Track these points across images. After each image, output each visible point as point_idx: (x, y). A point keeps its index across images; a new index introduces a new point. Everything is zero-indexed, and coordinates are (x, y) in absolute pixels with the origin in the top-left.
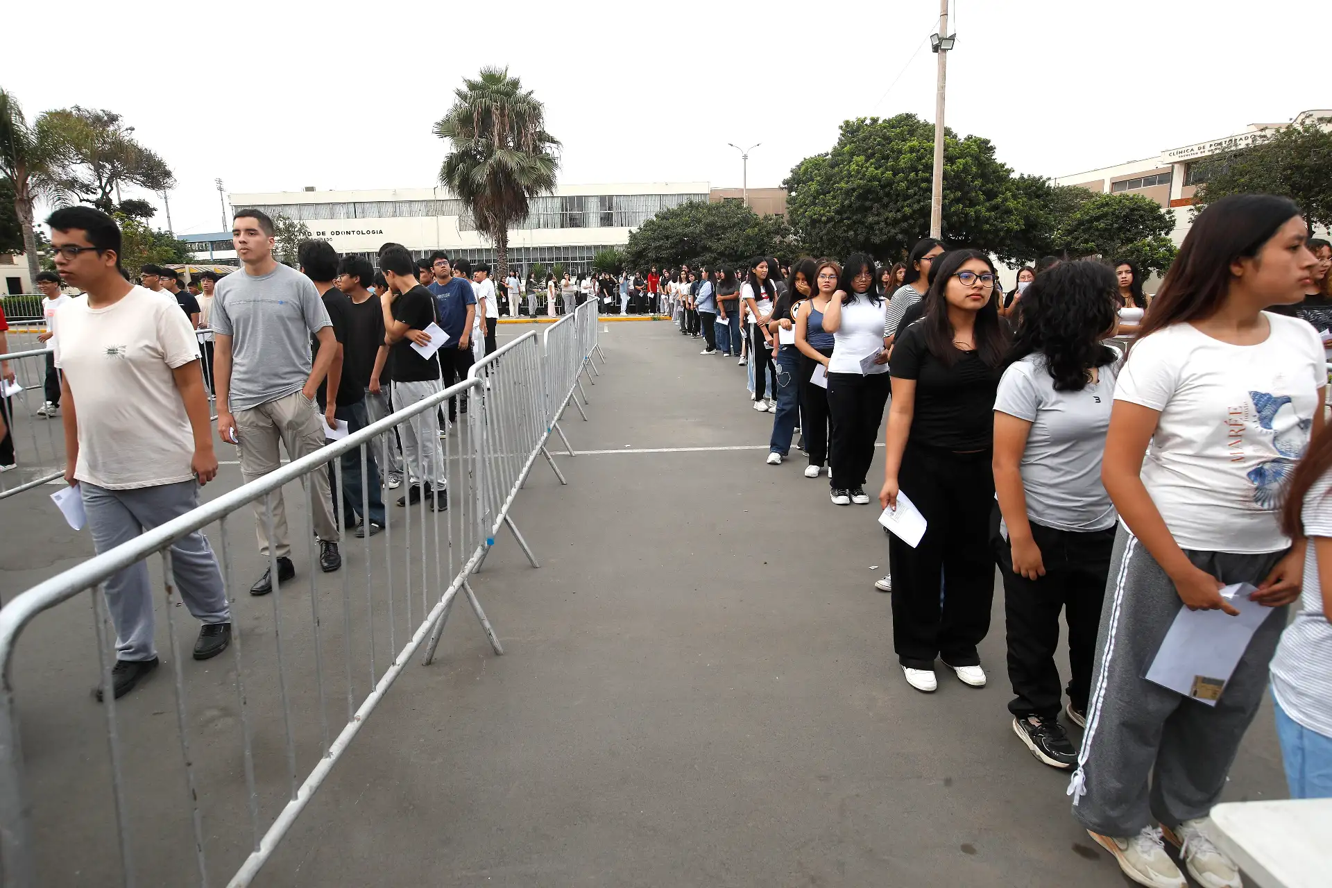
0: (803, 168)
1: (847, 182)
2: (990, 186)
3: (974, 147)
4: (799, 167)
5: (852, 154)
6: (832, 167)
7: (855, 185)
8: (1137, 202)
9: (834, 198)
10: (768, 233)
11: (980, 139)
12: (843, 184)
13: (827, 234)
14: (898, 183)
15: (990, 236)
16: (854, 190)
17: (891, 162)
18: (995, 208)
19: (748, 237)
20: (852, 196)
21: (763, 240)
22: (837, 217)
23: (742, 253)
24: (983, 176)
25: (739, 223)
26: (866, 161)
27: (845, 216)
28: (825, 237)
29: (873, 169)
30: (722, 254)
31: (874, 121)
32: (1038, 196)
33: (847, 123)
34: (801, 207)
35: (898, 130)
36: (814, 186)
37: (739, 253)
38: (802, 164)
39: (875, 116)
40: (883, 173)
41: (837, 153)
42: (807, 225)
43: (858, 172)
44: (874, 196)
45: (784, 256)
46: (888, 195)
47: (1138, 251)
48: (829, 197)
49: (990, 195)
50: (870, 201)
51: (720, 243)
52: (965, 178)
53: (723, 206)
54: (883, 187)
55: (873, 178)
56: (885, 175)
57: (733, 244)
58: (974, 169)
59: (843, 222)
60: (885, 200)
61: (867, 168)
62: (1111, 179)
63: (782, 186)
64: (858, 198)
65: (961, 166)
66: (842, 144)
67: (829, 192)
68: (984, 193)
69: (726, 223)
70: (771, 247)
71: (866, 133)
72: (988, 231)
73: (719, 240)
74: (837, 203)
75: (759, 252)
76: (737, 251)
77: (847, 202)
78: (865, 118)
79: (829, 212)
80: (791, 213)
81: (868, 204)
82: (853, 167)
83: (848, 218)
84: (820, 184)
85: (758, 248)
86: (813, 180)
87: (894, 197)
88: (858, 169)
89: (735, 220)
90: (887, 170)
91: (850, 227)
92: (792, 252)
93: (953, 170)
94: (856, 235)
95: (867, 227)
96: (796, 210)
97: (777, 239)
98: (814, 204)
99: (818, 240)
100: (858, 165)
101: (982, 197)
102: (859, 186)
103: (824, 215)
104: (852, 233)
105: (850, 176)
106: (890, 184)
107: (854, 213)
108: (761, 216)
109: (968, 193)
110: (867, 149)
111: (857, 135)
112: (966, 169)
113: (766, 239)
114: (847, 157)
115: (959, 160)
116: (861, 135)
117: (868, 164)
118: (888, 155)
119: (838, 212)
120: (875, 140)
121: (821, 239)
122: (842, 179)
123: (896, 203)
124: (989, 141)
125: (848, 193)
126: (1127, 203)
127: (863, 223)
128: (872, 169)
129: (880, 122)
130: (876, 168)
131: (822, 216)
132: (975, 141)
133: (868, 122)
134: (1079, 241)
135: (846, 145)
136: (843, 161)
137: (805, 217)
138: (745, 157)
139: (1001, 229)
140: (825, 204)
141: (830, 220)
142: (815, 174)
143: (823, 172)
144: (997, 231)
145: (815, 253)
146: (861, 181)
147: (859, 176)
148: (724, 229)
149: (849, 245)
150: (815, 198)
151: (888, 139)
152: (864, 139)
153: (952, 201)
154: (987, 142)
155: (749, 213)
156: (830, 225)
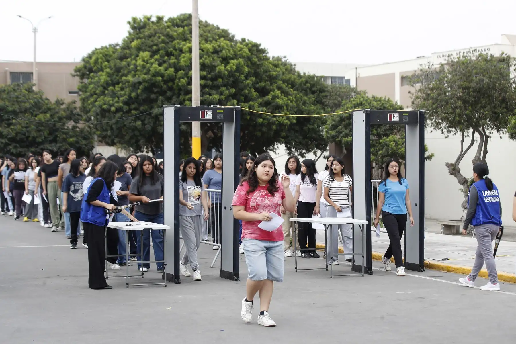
0: (94, 58)
1: (134, 76)
2: (262, 84)
3: (246, 50)
4: (90, 57)
5: (139, 49)
6: (121, 59)
7: (140, 79)
8: (383, 104)
9: (122, 89)
10: (60, 119)
11: (251, 43)
12: (130, 78)
13: (117, 123)
14: (179, 79)
15: (264, 129)
16: (140, 83)
17: (172, 59)
18: (267, 104)
19: (40, 124)
20: (138, 88)
21: (55, 125)
22: (126, 108)
23: (34, 138)
24: (256, 75)
25: (30, 108)
26: (152, 56)
27: (133, 106)
28: (114, 126)
29: (157, 66)
30: (13, 140)
31: (160, 19)
32: (313, 93)
33: (134, 20)
34: (92, 95)
35: (181, 30)
36: (103, 77)
37: (30, 139)
38: (93, 53)
39: (160, 15)
40: (166, 69)
41: (126, 46)
42: (97, 114)
43: (144, 67)
44: (159, 90)
45: (77, 142)
46: (171, 89)
47: (386, 145)
48: (117, 88)
49: (263, 92)
50: (155, 93)
51: (11, 129)
52: (239, 77)
53: (14, 90)
54: (166, 82)
55: (157, 74)
56: (168, 72)
57: (24, 129)
58: (246, 69)
59: (131, 112)
60: (169, 94)
61: (152, 64)
62: (400, 73)
63: (73, 73)
64: (146, 89)
65: (234, 67)
66: (131, 39)
67: (118, 83)
68: (256, 90)
69: (17, 107)
70: (64, 133)
71: (152, 31)
72: (262, 125)
73: (9, 125)
74: (125, 95)
75: (51, 138)
76: (28, 137)
77: (133, 95)
78: (151, 16)
79: (117, 102)
80: (83, 100)
81: (153, 96)
82: (140, 62)
83: (135, 109)
84: (109, 75)
85: (50, 134)
86: (103, 71)
87: (176, 92)
88: (143, 65)
89: (27, 105)
90: (170, 66)
91: (137, 118)
92: (85, 139)
93: (227, 70)
94: (144, 124)
95: (153, 118)
96: (87, 98)
97: (70, 124)
98: (103, 93)
99: (109, 128)
100: (144, 61)
101: (255, 94)
102: (144, 81)
103: (112, 105)
104: (139, 123)
105: (136, 70)
106: (172, 79)
107: (140, 104)
108: (53, 100)
109: (242, 90)
110: (152, 46)
111: (144, 32)
112: (239, 69)
113: (58, 125)
114: (134, 52)
115: (232, 61)
116: (147, 32)
117: (152, 60)
118: (171, 52)
119: (126, 103)
120: (159, 37)
121: (112, 129)
122: (129, 72)
123: (178, 97)
124: (260, 45)
125: (135, 86)
126: (375, 104)
127: (150, 114)
128: (155, 65)
129: (165, 19)
130: (160, 65)
131: (111, 106)
132: (247, 45)
133: (154, 19)
134: (342, 135)
135: (133, 40)
136: (131, 55)
137: (95, 106)
138: (35, 31)
139: (273, 123)
140: (114, 95)
141: (118, 110)
142: (105, 66)
143: (112, 65)
144: (270, 124)
145: (107, 140)
146: (146, 76)
147: (145, 71)
148: (15, 113)
149: (136, 133)
150: (105, 88)
151: (171, 38)
152: (150, 36)
153: (228, 96)
154: (257, 46)
155: (41, 98)
156: (118, 115)
